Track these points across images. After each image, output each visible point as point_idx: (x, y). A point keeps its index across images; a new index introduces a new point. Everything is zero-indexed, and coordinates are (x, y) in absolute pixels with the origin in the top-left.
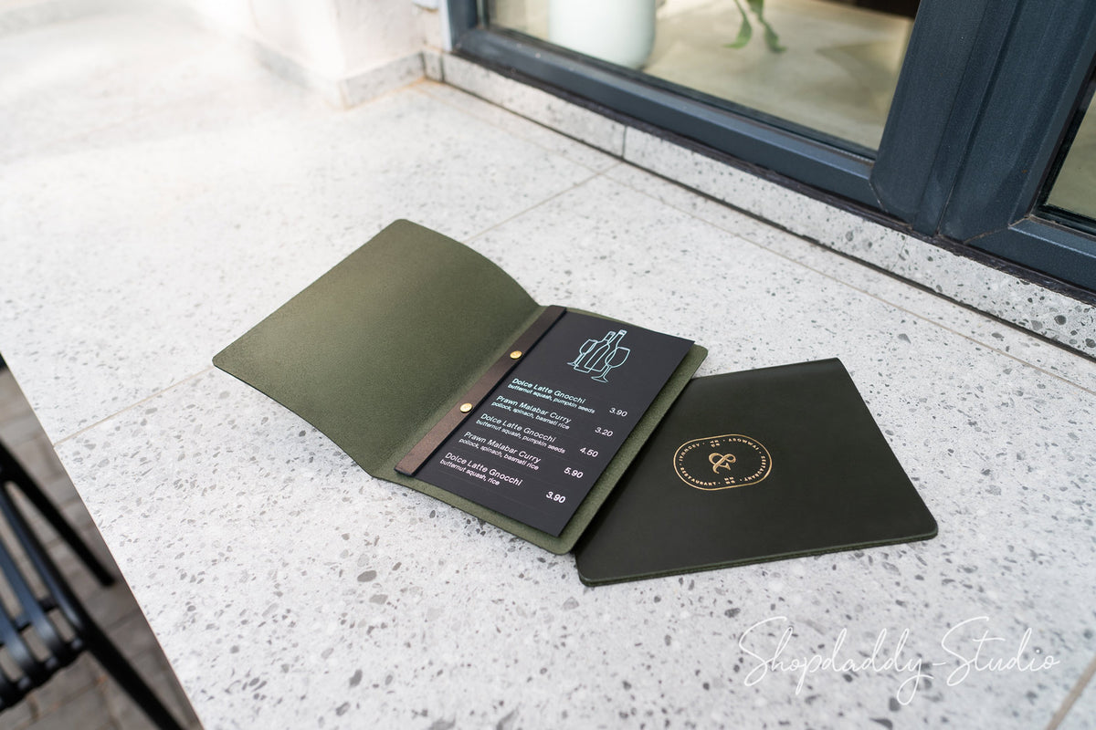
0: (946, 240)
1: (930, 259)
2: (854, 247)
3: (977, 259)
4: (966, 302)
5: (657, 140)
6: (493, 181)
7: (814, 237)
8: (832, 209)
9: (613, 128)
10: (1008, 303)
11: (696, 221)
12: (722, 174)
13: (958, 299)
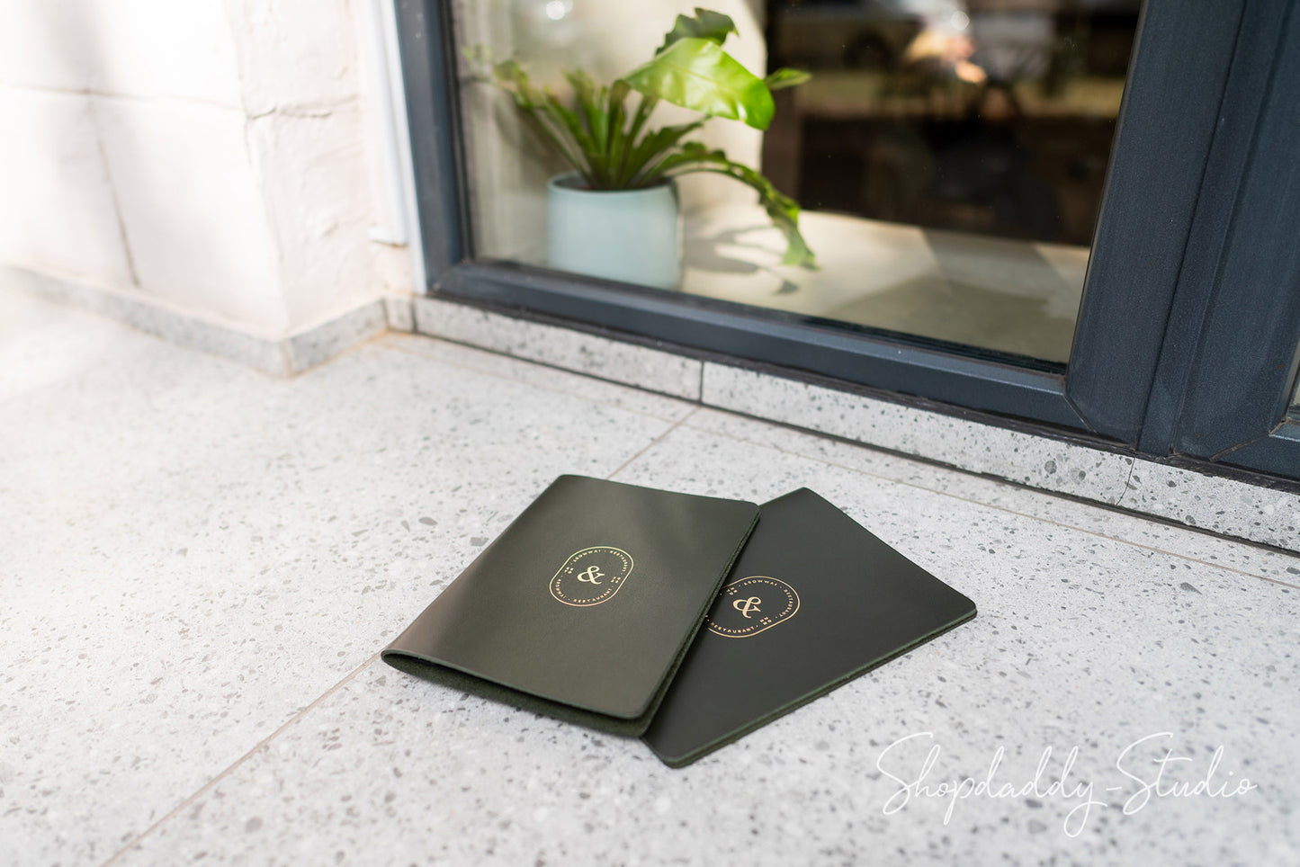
0: (1184, 458)
1: (1171, 484)
2: (1059, 480)
3: (1235, 477)
4: (1232, 533)
5: (752, 375)
6: (540, 447)
7: (999, 473)
8: (1020, 435)
9: (683, 365)
10: (1291, 529)
11: (836, 470)
12: (853, 407)
13: (1220, 531)
